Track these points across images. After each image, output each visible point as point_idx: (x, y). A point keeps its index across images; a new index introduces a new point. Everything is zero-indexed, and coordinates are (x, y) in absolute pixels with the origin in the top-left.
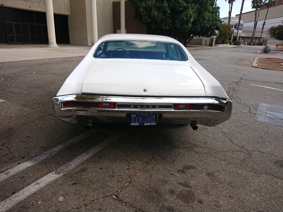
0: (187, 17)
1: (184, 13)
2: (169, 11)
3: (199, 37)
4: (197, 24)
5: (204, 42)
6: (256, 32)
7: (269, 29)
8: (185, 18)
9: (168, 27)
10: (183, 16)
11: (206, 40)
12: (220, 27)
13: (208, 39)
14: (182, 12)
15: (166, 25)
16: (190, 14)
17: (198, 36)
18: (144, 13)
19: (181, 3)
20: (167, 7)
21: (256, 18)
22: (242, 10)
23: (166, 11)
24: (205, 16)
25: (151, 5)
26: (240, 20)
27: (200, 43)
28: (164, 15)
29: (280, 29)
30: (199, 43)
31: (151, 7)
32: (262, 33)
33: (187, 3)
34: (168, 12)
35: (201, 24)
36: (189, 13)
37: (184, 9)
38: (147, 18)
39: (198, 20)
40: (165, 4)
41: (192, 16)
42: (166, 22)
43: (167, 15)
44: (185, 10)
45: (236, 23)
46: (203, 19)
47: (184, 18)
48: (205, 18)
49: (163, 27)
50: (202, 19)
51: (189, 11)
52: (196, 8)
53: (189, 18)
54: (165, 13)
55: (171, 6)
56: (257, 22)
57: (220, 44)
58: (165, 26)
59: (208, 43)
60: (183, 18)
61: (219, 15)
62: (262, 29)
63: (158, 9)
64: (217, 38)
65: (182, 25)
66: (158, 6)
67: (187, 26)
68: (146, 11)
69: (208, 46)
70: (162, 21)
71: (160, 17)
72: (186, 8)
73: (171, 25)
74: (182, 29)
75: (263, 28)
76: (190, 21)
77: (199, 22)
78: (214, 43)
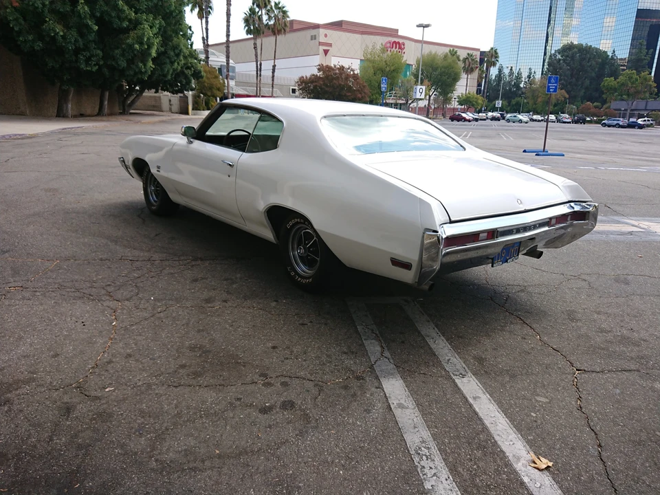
0: (141, 44)
1: (132, 34)
2: (97, 27)
3: (155, 93)
4: (165, 63)
5: (165, 105)
6: (261, 86)
7: (296, 81)
8: (137, 46)
9: (95, 65)
10: (129, 41)
11: (170, 101)
12: (202, 73)
13: (175, 98)
14: (126, 31)
15: (88, 60)
16: (148, 39)
17: (154, 90)
18: (21, 24)
19: (124, 11)
20: (88, 16)
21: (256, 56)
22: (228, 36)
23: (87, 26)
24: (179, 46)
25: (41, 6)
26: (228, 57)
27: (156, 107)
28: (81, 35)
29: (316, 82)
30: (154, 106)
31: (43, 11)
32: (273, 86)
33: (136, 13)
34: (91, 29)
35: (172, 63)
36: (144, 34)
37: (132, 26)
38: (30, 38)
39: (165, 53)
40: (83, 8)
41: (153, 44)
42: (88, 54)
43: (92, 37)
44: (135, 28)
45: (220, 64)
46: (177, 51)
47: (133, 44)
48: (180, 51)
49: (83, 66)
50: (174, 52)
51: (143, 29)
52: (158, 26)
53: (146, 47)
54: (82, 30)
55: (98, 14)
56: (261, 65)
57: (204, 110)
58: (87, 64)
59: (176, 107)
60: (131, 47)
61: (192, 45)
62: (273, 80)
63: (63, 18)
64: (196, 97)
65: (131, 62)
66: (61, 10)
67: (145, 65)
68: (25, 20)
69: (177, 113)
70: (77, 51)
71: (73, 40)
72: (136, 24)
73: (101, 63)
74: (132, 73)
75: (273, 76)
76: (150, 54)
77: (169, 58)
78: (190, 108)
